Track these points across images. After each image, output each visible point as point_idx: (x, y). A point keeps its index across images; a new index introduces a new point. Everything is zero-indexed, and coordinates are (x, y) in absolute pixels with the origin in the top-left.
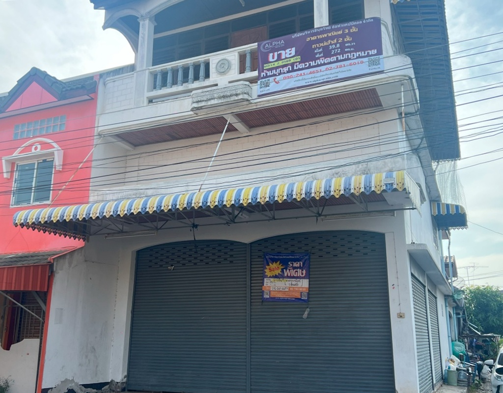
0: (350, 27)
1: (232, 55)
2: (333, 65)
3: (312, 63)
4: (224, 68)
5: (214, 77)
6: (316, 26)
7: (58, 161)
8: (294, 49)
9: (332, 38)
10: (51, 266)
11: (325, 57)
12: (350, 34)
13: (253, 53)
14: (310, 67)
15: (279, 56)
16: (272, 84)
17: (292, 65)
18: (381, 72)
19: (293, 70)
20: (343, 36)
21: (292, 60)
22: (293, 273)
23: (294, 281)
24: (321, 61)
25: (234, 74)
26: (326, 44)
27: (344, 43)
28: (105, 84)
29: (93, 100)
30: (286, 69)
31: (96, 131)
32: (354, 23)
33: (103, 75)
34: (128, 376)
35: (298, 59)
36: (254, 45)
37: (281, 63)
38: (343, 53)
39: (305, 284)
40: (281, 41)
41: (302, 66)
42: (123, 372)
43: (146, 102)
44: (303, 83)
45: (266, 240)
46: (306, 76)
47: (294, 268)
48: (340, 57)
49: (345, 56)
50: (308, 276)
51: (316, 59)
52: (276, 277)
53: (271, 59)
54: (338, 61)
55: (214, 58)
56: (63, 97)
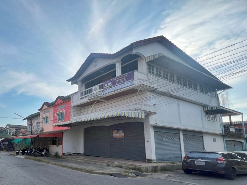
0: (125, 75)
1: (97, 86)
2: (121, 85)
3: (115, 85)
4: (96, 89)
5: (93, 92)
6: (116, 76)
7: (64, 113)
8: (111, 83)
9: (121, 78)
10: (62, 132)
11: (118, 83)
12: (125, 77)
13: (102, 85)
14: (115, 86)
15: (107, 85)
16: (106, 92)
17: (110, 86)
18: (133, 85)
19: (111, 88)
20: (123, 78)
21: (110, 85)
22: (120, 132)
23: (120, 134)
24: (118, 84)
25: (98, 90)
26: (119, 80)
27: (124, 79)
28: (72, 97)
29: (70, 100)
30: (109, 88)
31: (71, 107)
32: (126, 74)
33: (71, 95)
34: (85, 152)
35: (112, 85)
36: (102, 83)
37: (108, 86)
38: (123, 82)
39: (123, 135)
40: (108, 81)
41: (113, 86)
42: (83, 151)
43: (80, 99)
44: (113, 90)
45: (113, 125)
46: (114, 88)
47: (120, 131)
48: (123, 83)
49: (124, 82)
50: (124, 133)
51: (116, 84)
52: (116, 133)
53: (105, 86)
54: (122, 84)
55: (93, 88)
56: (64, 101)
